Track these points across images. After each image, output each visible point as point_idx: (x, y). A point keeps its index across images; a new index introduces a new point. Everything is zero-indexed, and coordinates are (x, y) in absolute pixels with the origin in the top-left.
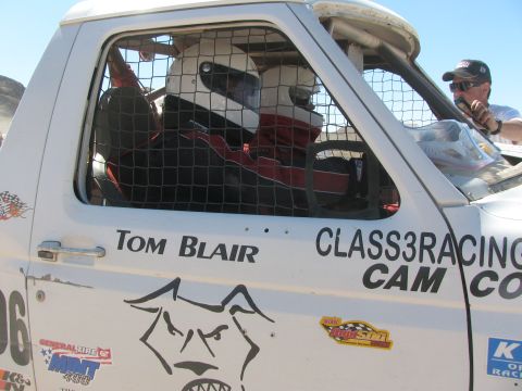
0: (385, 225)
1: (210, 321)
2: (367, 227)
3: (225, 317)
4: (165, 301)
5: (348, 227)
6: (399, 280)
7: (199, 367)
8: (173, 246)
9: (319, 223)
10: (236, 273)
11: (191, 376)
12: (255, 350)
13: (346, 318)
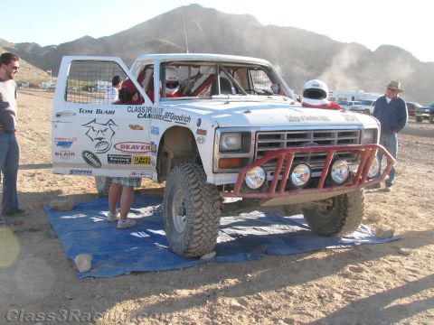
0: (142, 106)
1: (103, 128)
2: (138, 106)
3: (107, 126)
4: (92, 124)
5: (134, 107)
6: (145, 116)
7: (100, 139)
8: (94, 112)
9: (128, 106)
10: (110, 116)
11: (98, 141)
12: (114, 133)
13: (134, 124)
